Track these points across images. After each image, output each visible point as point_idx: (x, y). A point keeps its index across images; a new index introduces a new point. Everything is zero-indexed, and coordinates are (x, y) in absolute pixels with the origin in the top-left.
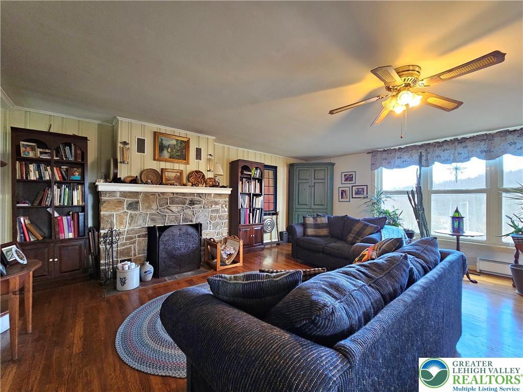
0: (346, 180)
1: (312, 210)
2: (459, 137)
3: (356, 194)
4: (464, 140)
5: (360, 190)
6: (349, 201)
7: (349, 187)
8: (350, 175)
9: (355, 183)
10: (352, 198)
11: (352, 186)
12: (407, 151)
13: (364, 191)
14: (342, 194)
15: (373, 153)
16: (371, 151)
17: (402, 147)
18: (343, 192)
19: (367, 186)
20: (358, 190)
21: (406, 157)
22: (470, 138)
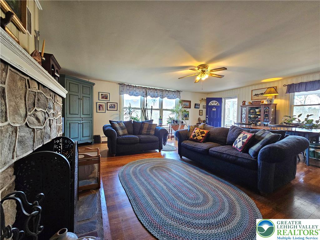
0: (103, 98)
1: (81, 119)
2: (156, 88)
3: (110, 108)
4: (156, 90)
5: (112, 105)
6: (105, 112)
7: (105, 103)
8: (105, 95)
9: (109, 101)
10: (107, 110)
11: (107, 103)
12: (138, 89)
13: (115, 107)
14: (99, 107)
15: (122, 85)
16: (121, 83)
17: (137, 86)
18: (100, 106)
19: (117, 103)
20: (111, 106)
21: (138, 91)
22: (159, 89)
